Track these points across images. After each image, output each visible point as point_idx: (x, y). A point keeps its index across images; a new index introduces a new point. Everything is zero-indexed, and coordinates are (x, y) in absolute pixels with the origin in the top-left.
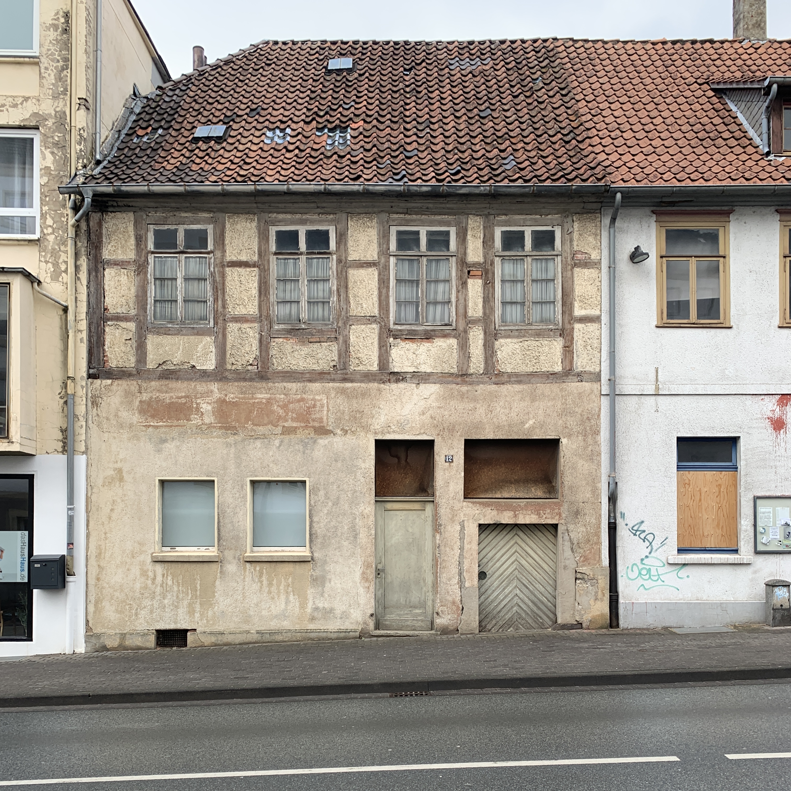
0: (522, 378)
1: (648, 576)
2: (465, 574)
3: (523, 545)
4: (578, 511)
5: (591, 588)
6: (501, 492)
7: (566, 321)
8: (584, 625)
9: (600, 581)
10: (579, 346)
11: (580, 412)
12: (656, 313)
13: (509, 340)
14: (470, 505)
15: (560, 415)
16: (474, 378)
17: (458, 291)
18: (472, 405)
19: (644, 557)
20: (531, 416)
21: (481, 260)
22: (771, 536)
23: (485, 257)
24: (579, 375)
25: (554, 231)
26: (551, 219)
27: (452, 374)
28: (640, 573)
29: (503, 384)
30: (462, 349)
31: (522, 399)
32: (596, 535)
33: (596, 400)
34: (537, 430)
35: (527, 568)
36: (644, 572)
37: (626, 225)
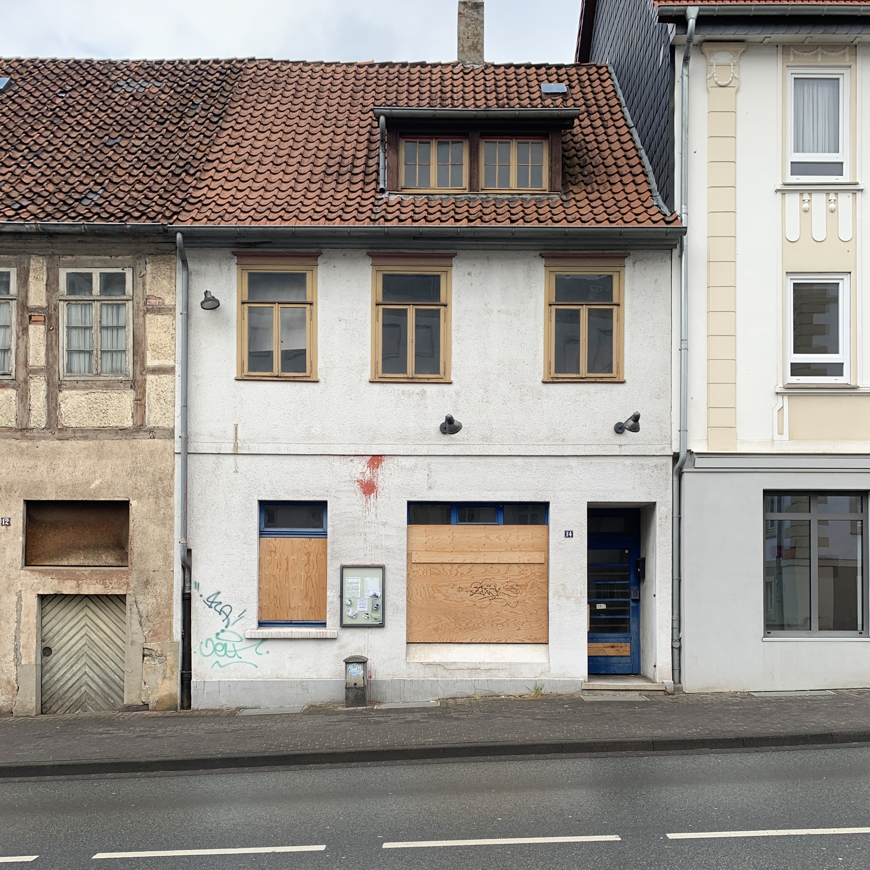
0: (88, 434)
1: (223, 652)
2: (21, 650)
3: (94, 618)
4: (147, 580)
5: (159, 665)
6: (68, 559)
7: (138, 372)
8: (150, 707)
9: (169, 658)
10: (151, 399)
11: (151, 471)
12: (235, 364)
13: (74, 392)
14: (28, 573)
15: (129, 475)
16: (35, 433)
17: (18, 338)
18: (32, 463)
19: (219, 631)
20: (98, 475)
21: (44, 304)
22: (358, 609)
23: (48, 301)
24: (151, 431)
25: (125, 274)
26: (121, 261)
27: (11, 428)
28: (215, 649)
29: (67, 439)
30: (22, 401)
31: (88, 456)
32: (167, 608)
33: (169, 458)
34: (105, 491)
35: (98, 643)
36: (219, 648)
37: (204, 267)
